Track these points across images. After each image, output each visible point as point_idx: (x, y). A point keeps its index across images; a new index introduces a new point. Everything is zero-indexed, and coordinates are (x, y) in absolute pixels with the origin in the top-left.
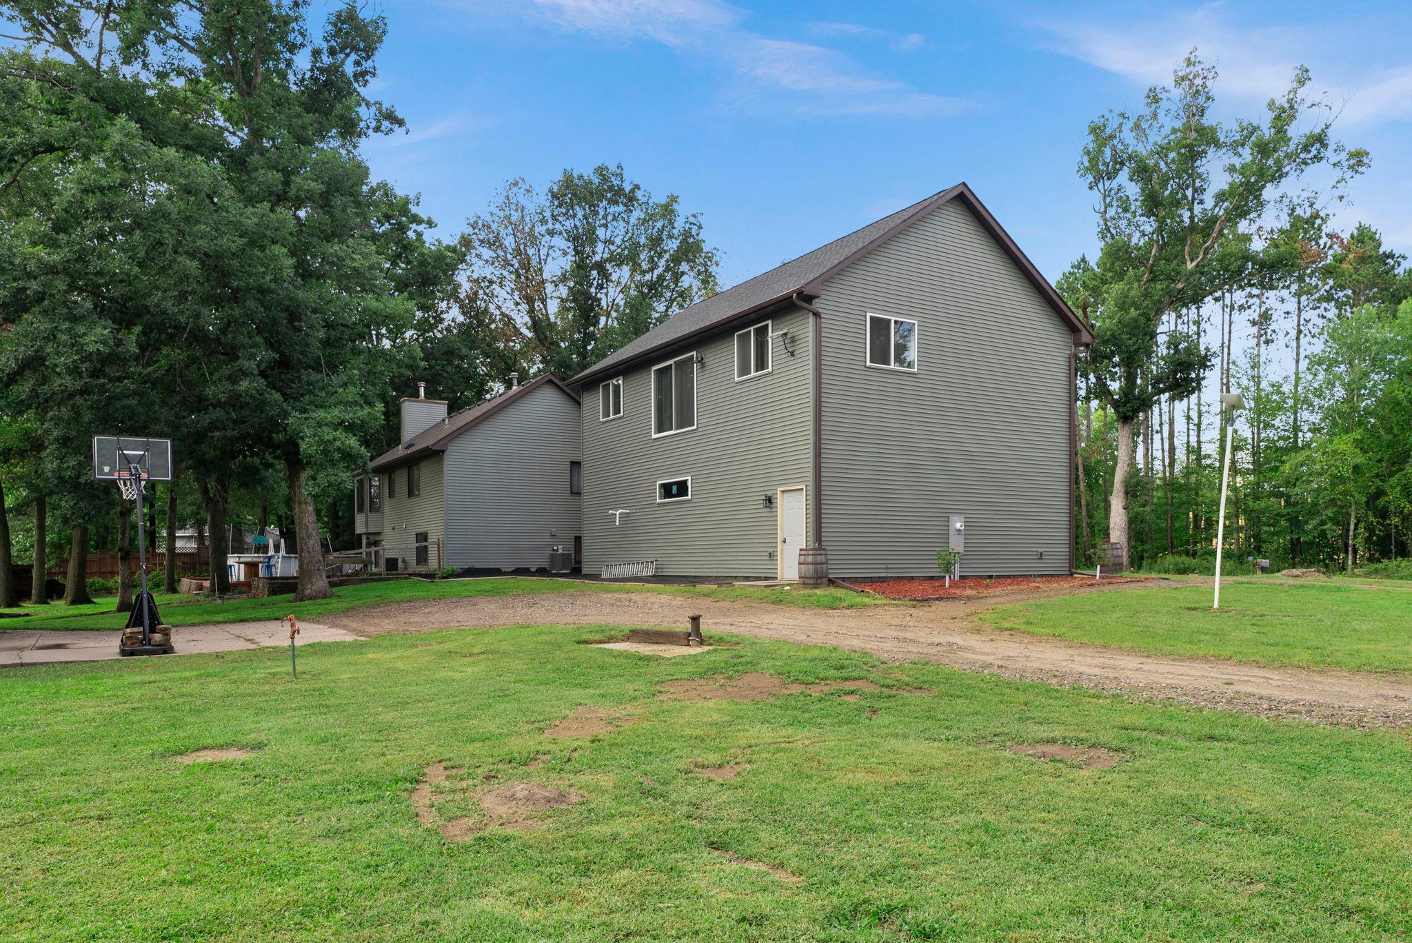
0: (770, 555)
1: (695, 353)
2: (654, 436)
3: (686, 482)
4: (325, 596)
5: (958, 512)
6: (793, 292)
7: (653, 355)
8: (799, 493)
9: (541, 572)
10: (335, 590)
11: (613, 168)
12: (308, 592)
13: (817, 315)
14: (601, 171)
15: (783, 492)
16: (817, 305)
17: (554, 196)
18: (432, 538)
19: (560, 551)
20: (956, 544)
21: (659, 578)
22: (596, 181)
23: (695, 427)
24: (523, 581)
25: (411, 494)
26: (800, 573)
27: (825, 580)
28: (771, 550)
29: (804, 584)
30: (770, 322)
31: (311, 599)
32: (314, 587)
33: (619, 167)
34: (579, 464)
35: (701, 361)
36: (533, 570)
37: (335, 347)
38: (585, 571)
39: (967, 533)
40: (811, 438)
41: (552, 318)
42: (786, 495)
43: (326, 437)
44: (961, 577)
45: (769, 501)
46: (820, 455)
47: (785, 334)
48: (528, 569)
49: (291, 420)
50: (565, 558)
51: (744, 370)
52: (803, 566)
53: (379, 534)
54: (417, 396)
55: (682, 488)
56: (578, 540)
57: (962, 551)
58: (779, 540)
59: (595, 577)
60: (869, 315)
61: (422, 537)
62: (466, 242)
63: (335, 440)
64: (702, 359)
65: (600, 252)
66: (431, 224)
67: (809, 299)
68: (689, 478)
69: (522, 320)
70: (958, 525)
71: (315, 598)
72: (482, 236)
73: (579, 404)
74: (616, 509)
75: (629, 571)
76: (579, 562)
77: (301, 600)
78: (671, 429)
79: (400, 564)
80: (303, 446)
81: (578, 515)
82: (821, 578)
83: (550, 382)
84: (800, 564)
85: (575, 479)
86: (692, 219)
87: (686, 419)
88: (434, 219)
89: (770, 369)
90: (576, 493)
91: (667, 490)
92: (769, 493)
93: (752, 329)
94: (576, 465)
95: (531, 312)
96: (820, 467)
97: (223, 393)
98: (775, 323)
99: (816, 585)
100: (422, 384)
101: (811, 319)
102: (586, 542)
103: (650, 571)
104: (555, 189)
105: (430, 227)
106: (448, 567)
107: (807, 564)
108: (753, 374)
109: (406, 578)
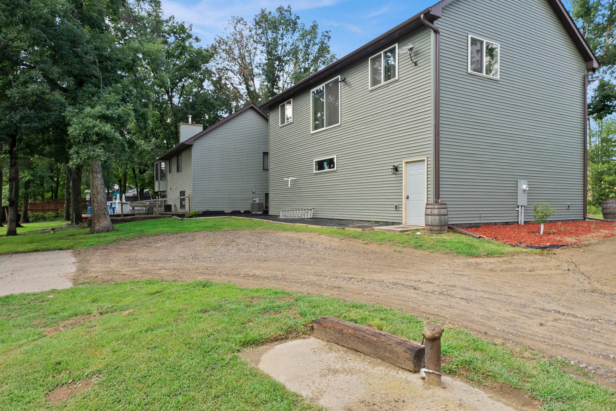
0: (396, 207)
1: (339, 76)
2: (312, 132)
3: (333, 159)
4: (108, 231)
5: (524, 177)
6: (421, 13)
7: (312, 81)
8: (421, 163)
9: (247, 214)
10: (117, 226)
11: (286, 8)
12: (97, 228)
13: (436, 32)
14: (280, 10)
15: (407, 163)
16: (437, 24)
17: (257, 23)
18: (187, 195)
19: (257, 201)
20: (522, 200)
21: (316, 221)
22: (277, 15)
23: (339, 124)
24: (235, 219)
25: (178, 170)
26: (426, 221)
27: (446, 227)
28: (397, 204)
29: (431, 230)
30: (396, 45)
31: (98, 232)
32: (101, 225)
33: (289, 7)
34: (267, 153)
35: (343, 80)
36: (242, 212)
37: (111, 73)
38: (271, 213)
39: (529, 193)
40: (432, 122)
41: (257, 91)
42: (408, 165)
43: (87, 124)
44: (525, 222)
45: (396, 169)
46: (438, 135)
47: (411, 49)
48: (239, 211)
49: (67, 113)
50: (260, 205)
51: (375, 82)
52: (430, 217)
53: (165, 192)
54: (188, 122)
55: (331, 163)
56: (267, 195)
57: (526, 205)
58: (404, 197)
59: (275, 218)
60: (470, 36)
61: (182, 193)
62: (214, 48)
63: (94, 127)
64: (345, 79)
65: (280, 51)
66: (197, 40)
67: (432, 18)
68: (335, 157)
69: (243, 89)
70: (525, 187)
71: (101, 232)
72: (223, 47)
73: (267, 120)
74: (289, 177)
75: (297, 215)
76: (267, 207)
77: (93, 233)
78: (323, 127)
79: (173, 208)
80: (70, 130)
81: (266, 182)
82: (444, 226)
83: (252, 108)
84: (426, 215)
85: (266, 163)
86: (325, 34)
87: (333, 119)
88: (199, 38)
89: (397, 77)
90: (266, 169)
91: (320, 165)
92: (396, 164)
93: (382, 52)
94: (266, 154)
95: (248, 88)
96: (439, 144)
97: (18, 93)
98: (401, 45)
99: (440, 232)
100: (190, 116)
101: (433, 35)
102: (271, 196)
103: (309, 215)
104: (257, 19)
105: (197, 42)
106: (193, 211)
107: (434, 215)
108: (383, 83)
109: (170, 217)
